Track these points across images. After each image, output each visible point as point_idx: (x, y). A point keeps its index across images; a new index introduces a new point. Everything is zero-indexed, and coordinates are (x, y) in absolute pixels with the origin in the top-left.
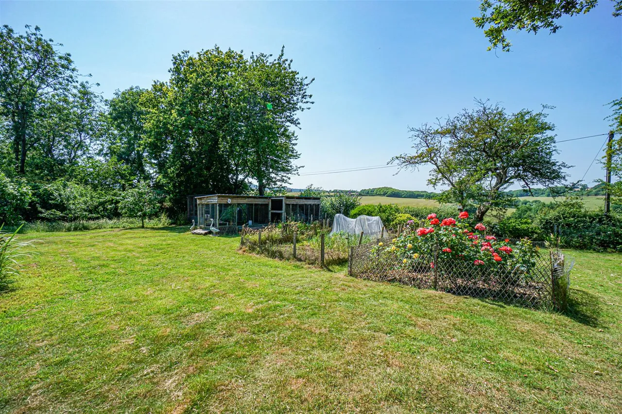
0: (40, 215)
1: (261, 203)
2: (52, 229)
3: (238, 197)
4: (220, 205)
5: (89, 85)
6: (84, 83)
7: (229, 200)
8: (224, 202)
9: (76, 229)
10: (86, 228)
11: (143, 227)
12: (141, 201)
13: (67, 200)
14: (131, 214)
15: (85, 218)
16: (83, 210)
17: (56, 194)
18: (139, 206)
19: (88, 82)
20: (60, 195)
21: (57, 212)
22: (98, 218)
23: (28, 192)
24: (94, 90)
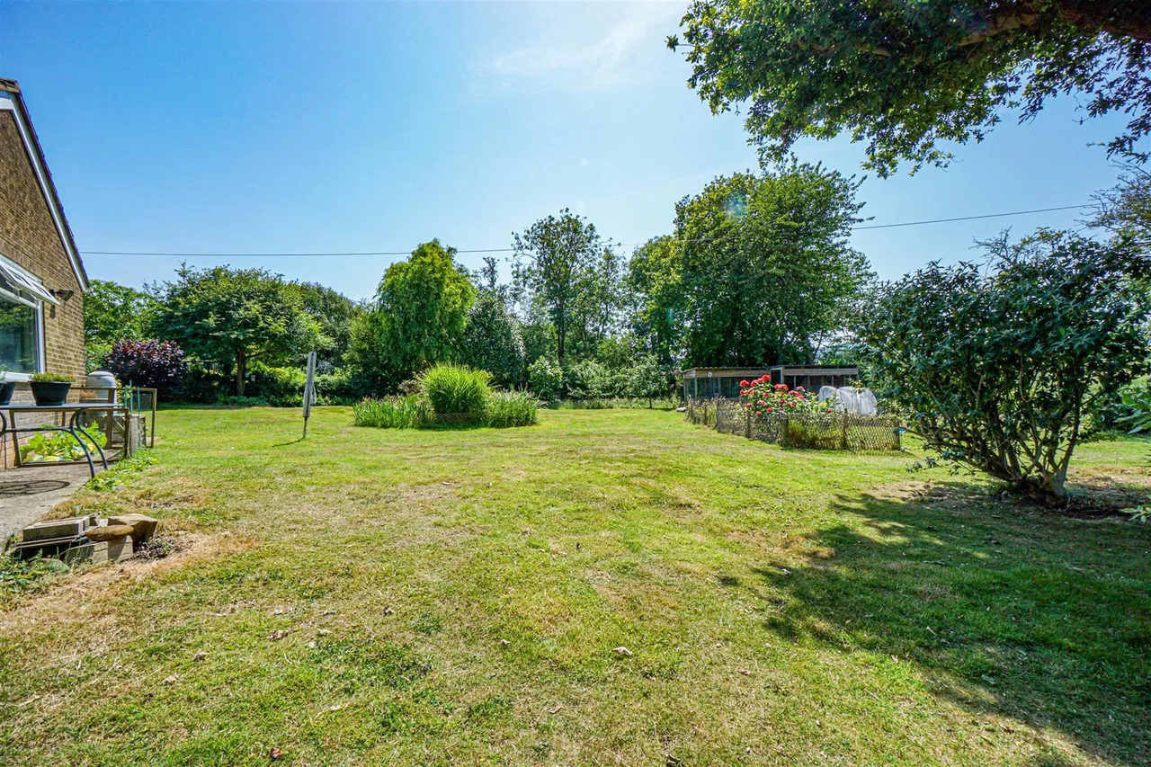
0: (569, 394)
2: (576, 407)
3: (727, 370)
4: (698, 380)
5: (611, 248)
7: (710, 373)
8: (703, 375)
9: (593, 408)
10: (599, 407)
11: (651, 408)
12: (648, 378)
13: (587, 380)
14: (636, 394)
15: (601, 397)
16: (599, 389)
17: (579, 374)
18: (644, 383)
19: (610, 246)
20: (582, 375)
21: (581, 391)
22: (611, 397)
23: (561, 373)
24: (616, 252)
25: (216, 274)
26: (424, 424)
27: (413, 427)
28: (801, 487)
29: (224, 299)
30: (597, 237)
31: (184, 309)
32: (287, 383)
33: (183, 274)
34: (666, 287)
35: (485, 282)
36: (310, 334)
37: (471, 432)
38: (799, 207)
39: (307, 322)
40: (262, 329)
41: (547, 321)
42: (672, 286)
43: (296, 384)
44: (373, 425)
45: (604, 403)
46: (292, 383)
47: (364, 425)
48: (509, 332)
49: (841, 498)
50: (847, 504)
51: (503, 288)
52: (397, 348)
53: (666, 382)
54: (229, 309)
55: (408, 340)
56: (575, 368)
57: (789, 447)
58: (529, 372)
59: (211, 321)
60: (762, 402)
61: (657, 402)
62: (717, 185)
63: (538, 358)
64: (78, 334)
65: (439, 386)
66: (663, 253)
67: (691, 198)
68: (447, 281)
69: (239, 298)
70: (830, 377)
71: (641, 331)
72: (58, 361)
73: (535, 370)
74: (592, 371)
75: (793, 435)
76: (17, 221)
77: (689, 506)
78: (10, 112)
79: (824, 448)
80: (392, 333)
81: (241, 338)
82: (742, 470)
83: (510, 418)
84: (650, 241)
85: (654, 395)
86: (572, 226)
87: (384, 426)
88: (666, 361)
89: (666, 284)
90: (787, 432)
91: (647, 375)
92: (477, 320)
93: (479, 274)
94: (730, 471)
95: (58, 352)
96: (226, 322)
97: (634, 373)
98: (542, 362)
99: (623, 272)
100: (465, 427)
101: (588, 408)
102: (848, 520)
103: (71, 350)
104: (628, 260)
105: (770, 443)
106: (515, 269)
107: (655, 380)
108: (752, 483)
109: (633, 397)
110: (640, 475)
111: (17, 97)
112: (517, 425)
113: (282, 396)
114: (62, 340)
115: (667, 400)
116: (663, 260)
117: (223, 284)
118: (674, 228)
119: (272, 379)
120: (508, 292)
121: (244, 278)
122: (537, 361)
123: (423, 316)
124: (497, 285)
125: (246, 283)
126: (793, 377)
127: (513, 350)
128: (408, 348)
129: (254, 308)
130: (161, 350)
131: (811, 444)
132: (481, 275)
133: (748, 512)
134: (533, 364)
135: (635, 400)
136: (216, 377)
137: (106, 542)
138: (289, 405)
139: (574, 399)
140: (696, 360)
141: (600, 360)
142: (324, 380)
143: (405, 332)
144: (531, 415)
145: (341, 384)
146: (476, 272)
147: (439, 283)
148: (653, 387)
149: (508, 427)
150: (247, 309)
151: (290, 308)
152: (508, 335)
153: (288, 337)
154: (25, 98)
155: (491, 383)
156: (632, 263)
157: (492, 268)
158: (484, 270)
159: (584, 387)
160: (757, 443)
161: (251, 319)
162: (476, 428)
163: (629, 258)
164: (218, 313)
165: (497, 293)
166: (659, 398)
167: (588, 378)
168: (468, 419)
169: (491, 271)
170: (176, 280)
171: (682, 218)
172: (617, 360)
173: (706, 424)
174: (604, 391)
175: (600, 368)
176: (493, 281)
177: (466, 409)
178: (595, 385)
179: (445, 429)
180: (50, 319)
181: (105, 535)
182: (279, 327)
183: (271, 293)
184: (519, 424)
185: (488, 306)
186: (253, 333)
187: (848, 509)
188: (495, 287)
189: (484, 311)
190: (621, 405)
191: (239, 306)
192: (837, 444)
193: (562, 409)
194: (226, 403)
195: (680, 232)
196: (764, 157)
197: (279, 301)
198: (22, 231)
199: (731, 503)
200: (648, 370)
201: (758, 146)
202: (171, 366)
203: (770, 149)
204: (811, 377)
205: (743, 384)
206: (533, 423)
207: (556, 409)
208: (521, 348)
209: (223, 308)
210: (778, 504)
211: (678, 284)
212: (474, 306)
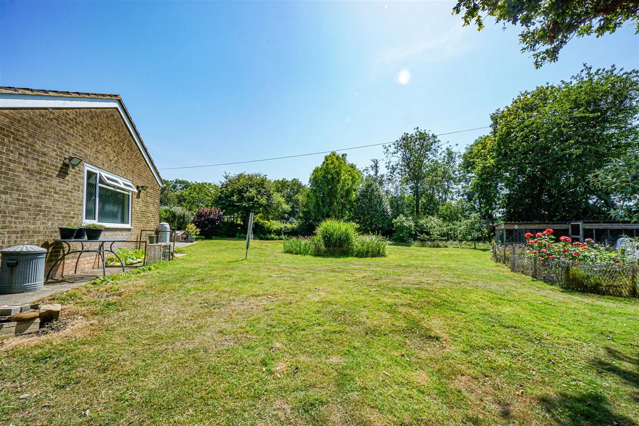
0: (418, 237)
1: (556, 228)
2: (423, 246)
3: (531, 224)
4: (507, 230)
5: (451, 148)
6: (449, 147)
7: (516, 226)
8: (510, 227)
9: (434, 247)
10: (438, 246)
11: (475, 248)
12: (473, 229)
13: (430, 229)
14: (464, 238)
15: (439, 240)
16: (438, 235)
17: (425, 225)
18: (470, 232)
19: (450, 146)
20: (427, 226)
21: (426, 236)
22: (446, 240)
23: (413, 225)
24: (455, 149)
25: (240, 176)
26: (318, 253)
27: (310, 254)
28: (565, 333)
29: (241, 188)
30: (439, 141)
31: (225, 193)
32: (269, 228)
33: (226, 177)
34: (484, 167)
35: (372, 173)
36: (279, 204)
37: (341, 260)
38: (596, 102)
39: (278, 198)
40: (256, 201)
41: (408, 193)
42: (489, 167)
43: (272, 229)
44: (291, 252)
45: (441, 244)
46: (271, 227)
47: (287, 252)
48: (381, 200)
49: (611, 352)
50: (616, 363)
51: (383, 176)
52: (319, 211)
53: (486, 231)
54: (243, 192)
55: (324, 206)
56: (422, 222)
57: (570, 290)
58: (393, 224)
59: (235, 198)
60: (545, 250)
61: (481, 245)
62: (522, 98)
63: (398, 215)
64: (156, 206)
65: (326, 232)
66: (484, 147)
67: (501, 110)
68: (343, 172)
69: (247, 187)
70: (632, 230)
71: (470, 197)
72: (140, 218)
73: (396, 223)
74: (433, 222)
75: (575, 279)
76: (117, 156)
77: (437, 339)
78: (117, 108)
79: (610, 295)
80: (317, 203)
81: (247, 206)
82: (507, 310)
83: (368, 252)
84: (476, 141)
85: (478, 240)
86: (422, 137)
87: (296, 254)
88: (487, 217)
89: (484, 166)
90: (568, 276)
91: (472, 227)
92: (364, 194)
93: (369, 169)
94: (493, 310)
95: (140, 214)
96: (241, 199)
97: (462, 226)
98: (401, 217)
99: (459, 161)
100: (339, 256)
101: (430, 247)
102: (609, 385)
103: (150, 213)
104: (462, 154)
105: (552, 285)
106: (388, 164)
107: (479, 230)
108: (509, 323)
109: (462, 241)
110: (409, 305)
111: (120, 102)
112: (372, 256)
113: (266, 234)
114: (144, 208)
115: (488, 243)
116: (482, 151)
117: (241, 180)
118: (491, 130)
119: (262, 226)
120: (385, 178)
121: (250, 178)
122: (398, 217)
123: (332, 194)
124: (379, 174)
125: (251, 180)
126: (593, 229)
127: (383, 211)
128: (324, 211)
129: (253, 192)
130: (215, 212)
131: (595, 290)
132: (370, 169)
133: (492, 355)
134: (396, 219)
135: (464, 242)
136: (239, 225)
137: (16, 323)
138: (268, 239)
139: (422, 240)
140: (510, 217)
141: (440, 216)
142: (286, 227)
143: (323, 202)
144: (381, 251)
145: (293, 229)
146: (367, 168)
147: (338, 174)
148: (476, 234)
149: (366, 257)
150: (250, 192)
151: (269, 191)
152: (381, 203)
153: (268, 205)
154: (124, 101)
155: (358, 230)
156: (464, 155)
157: (376, 165)
158: (372, 166)
159: (428, 233)
160: (540, 284)
161: (251, 197)
162: (346, 257)
163: (463, 151)
164: (238, 194)
165: (379, 179)
166: (482, 241)
167: (431, 228)
168: (342, 251)
169: (376, 167)
170: (224, 180)
171: (496, 123)
172: (451, 217)
173: (504, 263)
174: (442, 236)
175: (440, 221)
176: (377, 172)
177: (341, 246)
178: (435, 233)
179: (328, 256)
180: (136, 199)
181: (16, 318)
182: (263, 201)
183: (261, 184)
184: (373, 256)
185: (369, 186)
186: (252, 204)
187: (614, 370)
188: (378, 175)
189: (366, 189)
190: (454, 246)
191: (247, 191)
192: (625, 292)
193: (413, 247)
194: (240, 237)
195: (495, 132)
196: (539, 60)
197: (264, 188)
198: (120, 160)
199: (479, 342)
200: (473, 224)
201: (532, 53)
202: (218, 220)
203: (544, 53)
204: (610, 230)
205: (527, 236)
206: (383, 255)
207: (409, 246)
208: (389, 210)
209: (240, 192)
210: (529, 349)
211: (493, 165)
212: (361, 186)
